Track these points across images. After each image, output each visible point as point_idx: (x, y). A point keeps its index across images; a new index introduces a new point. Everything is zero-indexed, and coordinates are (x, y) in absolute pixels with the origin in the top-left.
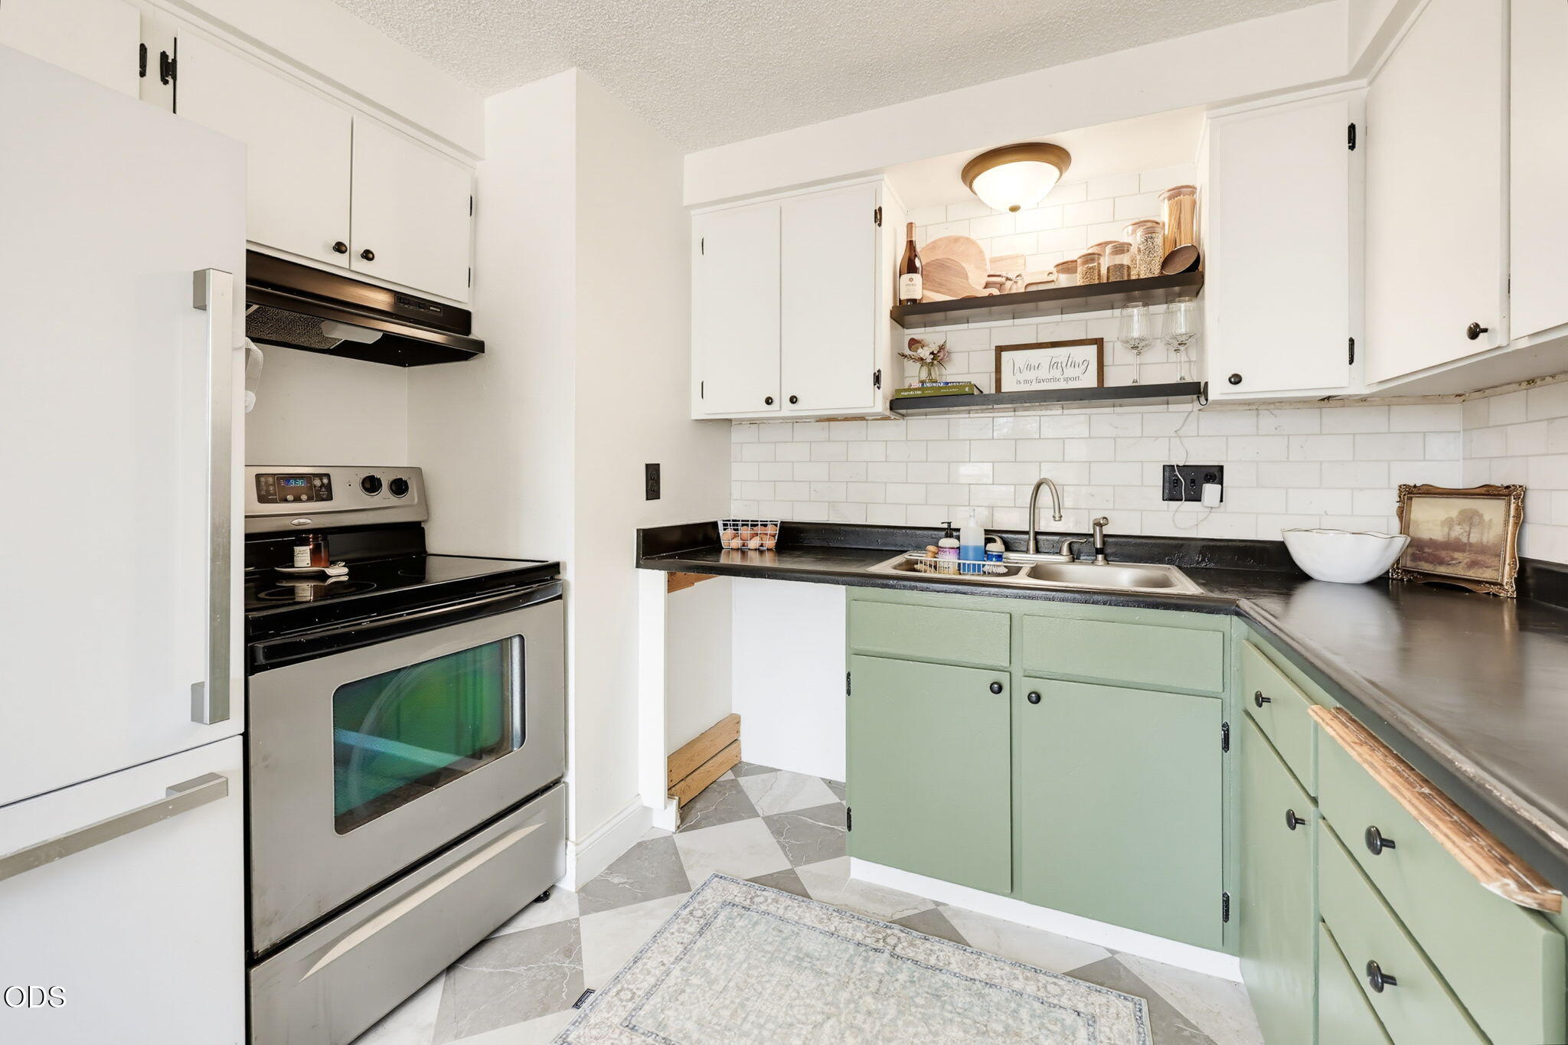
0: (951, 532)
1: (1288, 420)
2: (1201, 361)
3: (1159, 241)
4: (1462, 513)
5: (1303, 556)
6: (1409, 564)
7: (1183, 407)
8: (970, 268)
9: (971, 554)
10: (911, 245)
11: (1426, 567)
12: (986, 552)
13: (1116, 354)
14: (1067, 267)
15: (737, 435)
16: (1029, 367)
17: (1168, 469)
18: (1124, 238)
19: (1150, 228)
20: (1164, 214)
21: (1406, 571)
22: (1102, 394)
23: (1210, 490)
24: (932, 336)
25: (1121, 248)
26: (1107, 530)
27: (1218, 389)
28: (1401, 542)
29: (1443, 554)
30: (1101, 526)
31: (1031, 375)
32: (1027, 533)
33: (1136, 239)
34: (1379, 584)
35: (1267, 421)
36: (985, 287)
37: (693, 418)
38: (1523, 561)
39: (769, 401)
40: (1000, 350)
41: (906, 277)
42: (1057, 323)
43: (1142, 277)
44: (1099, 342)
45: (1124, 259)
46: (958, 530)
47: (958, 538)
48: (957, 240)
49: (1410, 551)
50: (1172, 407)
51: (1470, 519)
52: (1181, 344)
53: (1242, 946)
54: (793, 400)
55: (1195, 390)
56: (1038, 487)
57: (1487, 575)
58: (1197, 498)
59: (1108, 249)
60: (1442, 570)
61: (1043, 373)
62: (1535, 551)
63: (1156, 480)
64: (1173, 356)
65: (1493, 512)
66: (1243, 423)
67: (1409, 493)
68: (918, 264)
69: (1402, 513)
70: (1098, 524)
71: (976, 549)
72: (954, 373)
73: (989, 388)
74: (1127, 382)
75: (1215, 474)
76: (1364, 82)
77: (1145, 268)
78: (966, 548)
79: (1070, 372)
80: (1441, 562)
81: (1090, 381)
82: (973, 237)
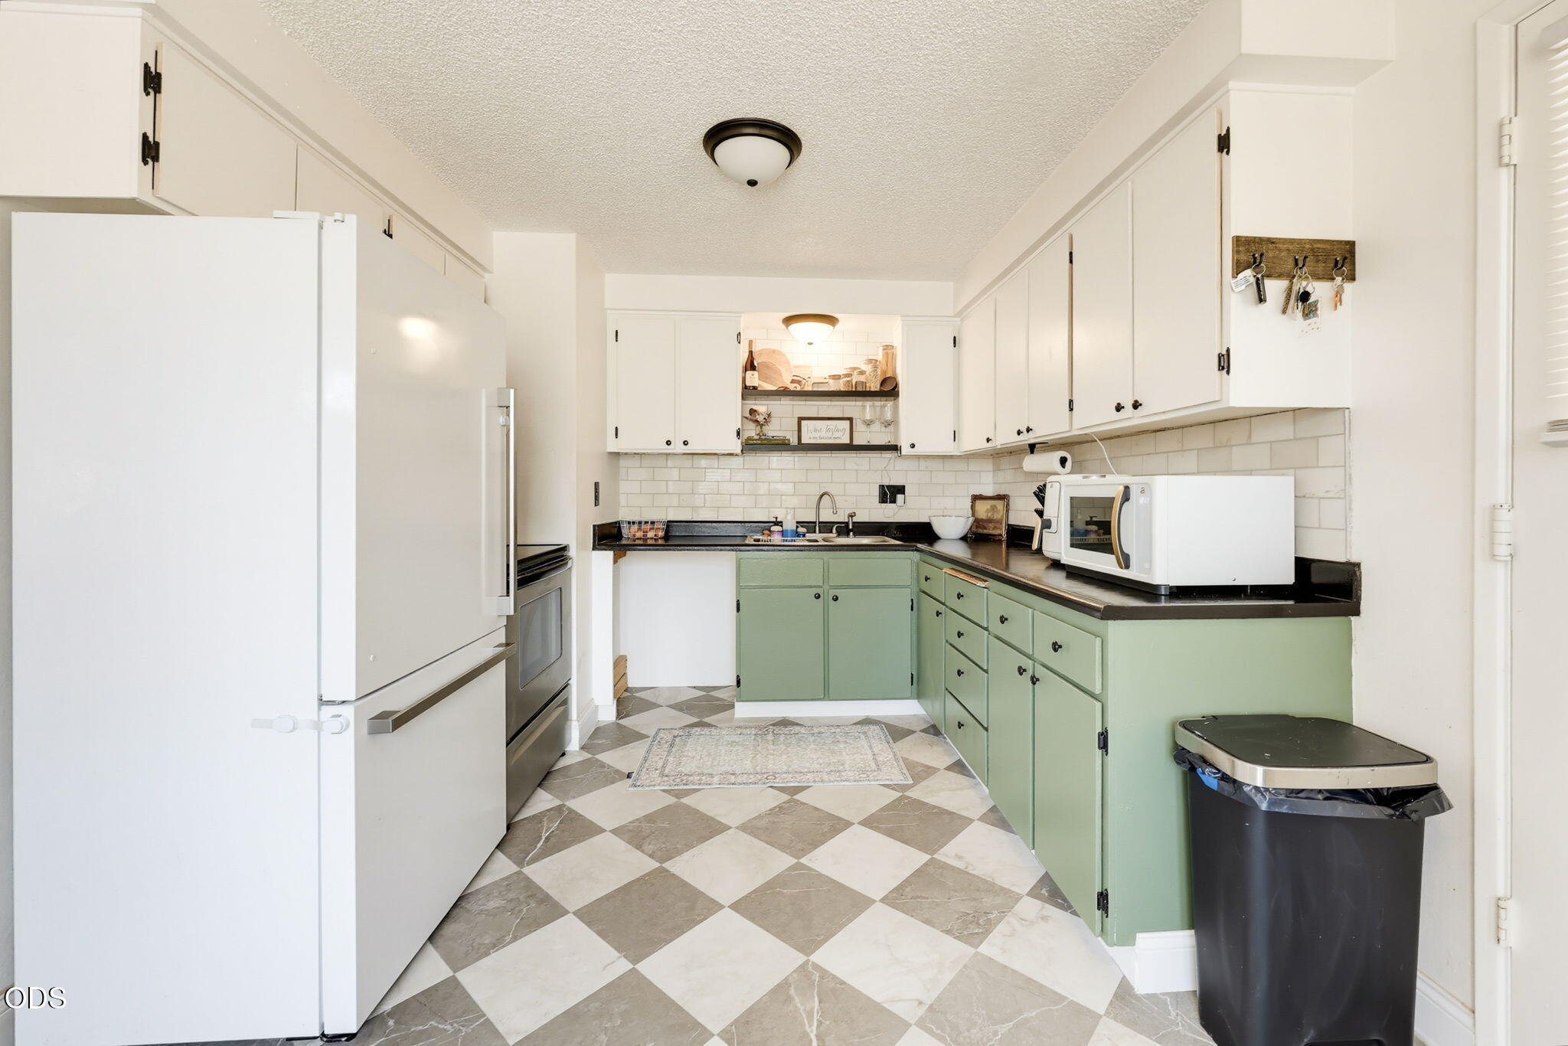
0: (777, 523)
1: (930, 463)
2: (896, 433)
3: (879, 373)
4: (991, 506)
5: (938, 528)
6: (974, 529)
7: (888, 455)
8: (783, 370)
9: (789, 534)
10: (751, 352)
11: (980, 531)
12: (797, 532)
13: (859, 426)
14: (836, 377)
15: (623, 462)
16: (815, 430)
17: (882, 487)
18: (864, 368)
19: (873, 362)
20: (879, 356)
21: (974, 534)
22: (850, 447)
23: (900, 497)
24: (762, 407)
25: (862, 373)
26: (855, 519)
27: (906, 450)
28: (971, 520)
29: (985, 524)
30: (852, 516)
31: (815, 434)
32: (815, 523)
33: (868, 368)
34: (964, 539)
35: (923, 463)
36: (791, 382)
37: (609, 450)
38: (1009, 525)
39: (668, 443)
40: (800, 419)
41: (749, 373)
42: (828, 406)
43: (872, 390)
44: (850, 419)
45: (862, 378)
46: (782, 522)
47: (782, 526)
48: (774, 351)
49: (975, 524)
50: (883, 455)
51: (994, 508)
52: (887, 424)
53: (919, 695)
54: (685, 443)
55: (895, 448)
56: (822, 496)
57: (997, 532)
58: (894, 501)
59: (855, 373)
60: (985, 531)
61: (823, 434)
62: (1012, 522)
63: (876, 492)
64: (883, 429)
65: (1000, 504)
66: (913, 464)
67: (976, 498)
68: (756, 364)
69: (973, 507)
70: (851, 516)
71: (792, 531)
72: (773, 431)
73: (794, 441)
74: (864, 443)
75: (901, 490)
76: (958, 319)
77: (874, 386)
78: (787, 531)
79: (837, 435)
80: (985, 528)
81: (846, 440)
82: (783, 350)
